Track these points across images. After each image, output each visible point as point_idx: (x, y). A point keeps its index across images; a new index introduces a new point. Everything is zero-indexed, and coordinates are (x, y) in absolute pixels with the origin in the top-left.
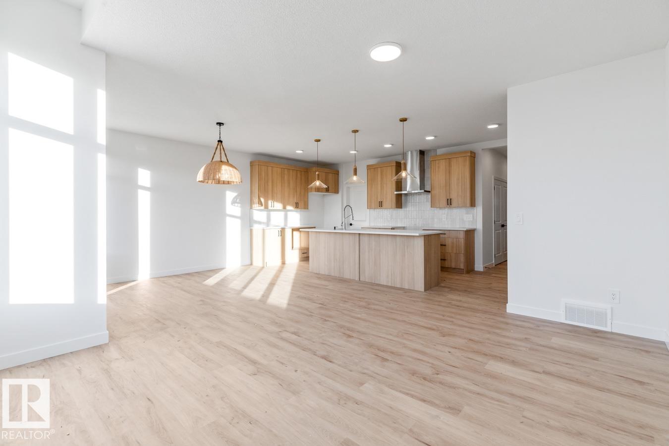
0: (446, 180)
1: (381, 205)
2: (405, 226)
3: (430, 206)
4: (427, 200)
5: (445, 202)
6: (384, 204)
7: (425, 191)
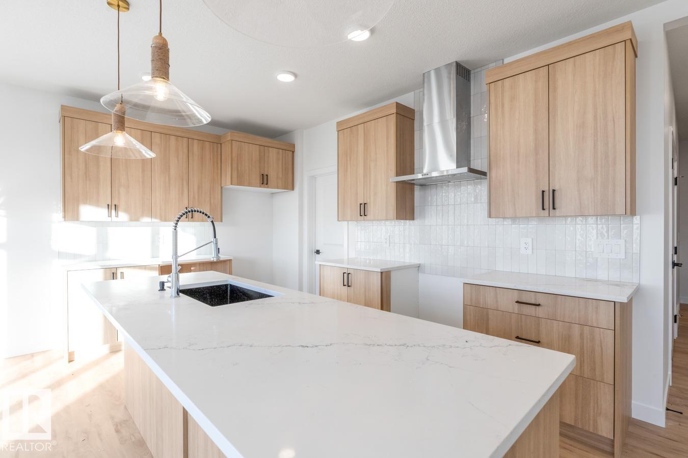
0: (536, 131)
1: (363, 210)
2: (421, 262)
3: (486, 213)
4: (476, 198)
5: (533, 200)
6: (371, 209)
7: (471, 170)
